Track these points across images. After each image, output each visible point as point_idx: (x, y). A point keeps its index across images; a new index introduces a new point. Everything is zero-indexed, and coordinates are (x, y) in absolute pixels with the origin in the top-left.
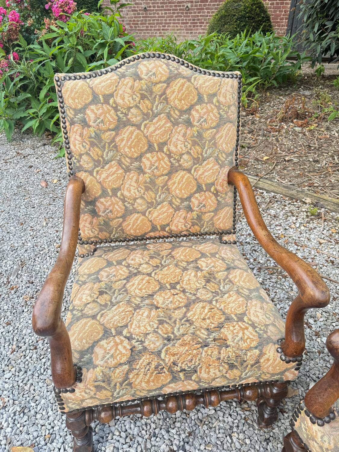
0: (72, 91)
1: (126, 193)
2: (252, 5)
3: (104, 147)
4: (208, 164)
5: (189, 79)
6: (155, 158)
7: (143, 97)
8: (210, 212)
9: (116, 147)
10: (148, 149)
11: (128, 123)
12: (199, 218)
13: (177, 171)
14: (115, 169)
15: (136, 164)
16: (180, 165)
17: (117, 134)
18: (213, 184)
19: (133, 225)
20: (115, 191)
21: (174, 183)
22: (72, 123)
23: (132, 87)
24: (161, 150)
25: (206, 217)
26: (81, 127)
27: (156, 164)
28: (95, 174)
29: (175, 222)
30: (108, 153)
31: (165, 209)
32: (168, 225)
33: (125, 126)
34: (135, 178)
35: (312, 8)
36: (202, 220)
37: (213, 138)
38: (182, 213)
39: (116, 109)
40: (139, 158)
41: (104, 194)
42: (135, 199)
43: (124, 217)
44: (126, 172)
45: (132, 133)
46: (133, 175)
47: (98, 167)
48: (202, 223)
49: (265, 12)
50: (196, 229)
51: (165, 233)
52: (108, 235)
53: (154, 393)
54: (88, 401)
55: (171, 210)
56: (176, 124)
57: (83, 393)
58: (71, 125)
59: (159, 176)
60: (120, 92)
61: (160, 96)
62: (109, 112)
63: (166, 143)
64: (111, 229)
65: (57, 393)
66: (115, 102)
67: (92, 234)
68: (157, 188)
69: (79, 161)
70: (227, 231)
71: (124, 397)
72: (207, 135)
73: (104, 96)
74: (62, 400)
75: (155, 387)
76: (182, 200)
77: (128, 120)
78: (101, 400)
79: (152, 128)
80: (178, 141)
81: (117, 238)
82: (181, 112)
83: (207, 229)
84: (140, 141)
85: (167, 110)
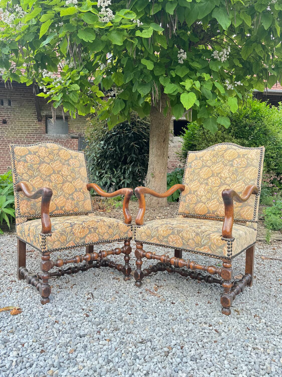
0: (19, 149)
3: (34, 171)
4: (78, 180)
5: (67, 151)
6: (56, 176)
7: (50, 154)
8: (82, 201)
9: (39, 171)
10: (53, 173)
12: (77, 204)
13: (66, 182)
14: (39, 179)
16: (67, 180)
17: (40, 166)
18: (82, 189)
21: (65, 187)
22: (19, 161)
23: (45, 150)
24: (58, 173)
25: (80, 204)
26: (24, 162)
27: (57, 179)
28: (30, 181)
29: (67, 205)
30: (36, 173)
31: (62, 199)
32: (64, 207)
33: (43, 163)
34: (48, 184)
35: (93, 165)
37: (79, 171)
38: (70, 201)
39: (39, 157)
40: (50, 176)
44: (44, 181)
45: (46, 166)
47: (31, 178)
48: (79, 206)
50: (76, 210)
51: (62, 211)
52: (35, 211)
53: (82, 241)
54: (56, 243)
55: (65, 199)
56: (63, 164)
57: (55, 237)
58: (18, 162)
59: (58, 184)
60: (40, 151)
61: (57, 154)
62: (36, 158)
63: (60, 171)
64: (36, 208)
65: (44, 236)
66: (38, 154)
67: (26, 210)
68: (58, 189)
69: (21, 177)
70: (90, 211)
71: (71, 242)
72: (76, 169)
73: (33, 152)
74: (45, 242)
75: (83, 236)
76: (70, 195)
77: (44, 161)
78: (62, 243)
79: (54, 165)
80: (65, 171)
81: (39, 214)
82: (66, 161)
83: (81, 210)
84: (49, 169)
85: (60, 159)
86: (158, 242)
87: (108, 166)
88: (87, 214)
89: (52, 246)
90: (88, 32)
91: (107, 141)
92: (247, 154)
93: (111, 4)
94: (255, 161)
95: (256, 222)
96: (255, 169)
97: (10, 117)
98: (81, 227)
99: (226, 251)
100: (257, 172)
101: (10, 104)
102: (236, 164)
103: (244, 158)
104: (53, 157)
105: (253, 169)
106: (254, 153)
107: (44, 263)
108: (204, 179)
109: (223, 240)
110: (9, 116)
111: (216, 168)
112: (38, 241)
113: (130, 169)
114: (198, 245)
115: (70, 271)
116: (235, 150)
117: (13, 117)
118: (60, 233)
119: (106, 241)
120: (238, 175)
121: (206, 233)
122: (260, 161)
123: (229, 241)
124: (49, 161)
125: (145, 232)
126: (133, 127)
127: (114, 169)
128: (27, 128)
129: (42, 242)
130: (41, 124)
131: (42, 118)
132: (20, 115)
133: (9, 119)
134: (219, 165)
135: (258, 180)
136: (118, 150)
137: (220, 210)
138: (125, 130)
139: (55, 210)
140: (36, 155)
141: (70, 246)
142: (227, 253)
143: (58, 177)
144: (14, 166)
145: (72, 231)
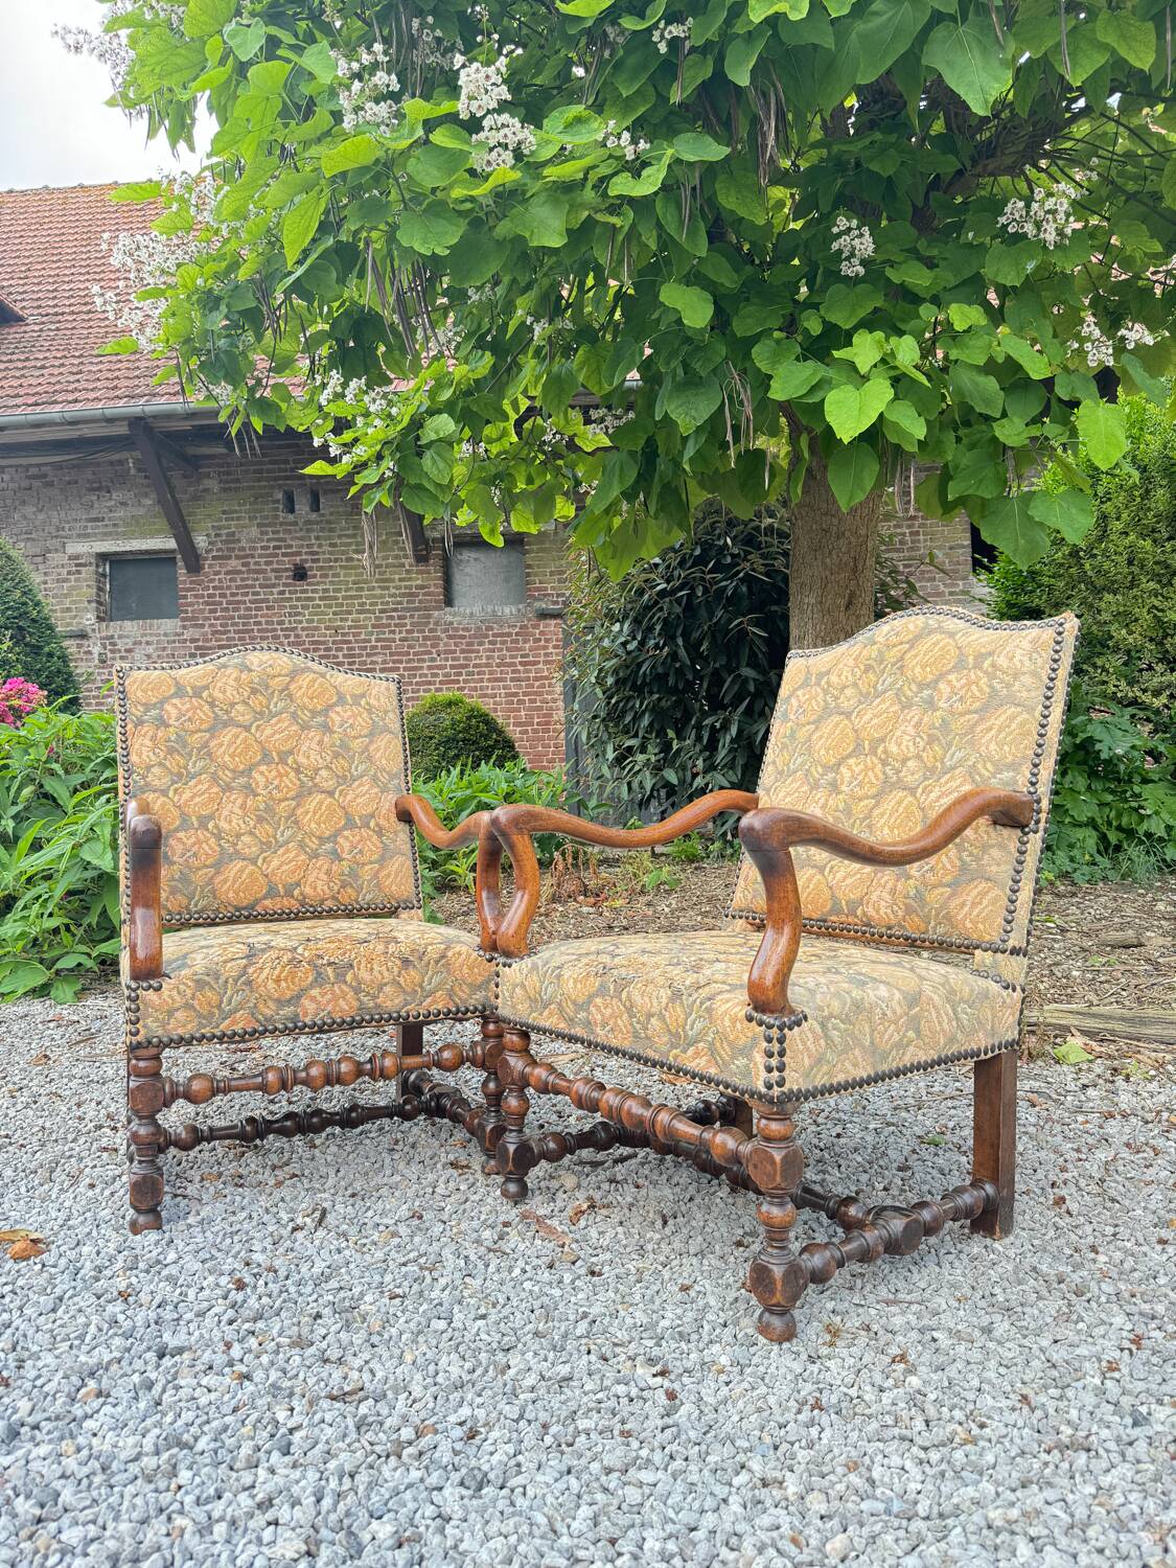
1: (224, 825)
2: (469, 718)
3: (190, 755)
4: (360, 785)
6: (274, 773)
7: (254, 691)
8: (371, 863)
9: (209, 754)
10: (262, 760)
11: (230, 723)
12: (353, 874)
13: (310, 794)
14: (206, 786)
15: (243, 780)
16: (315, 786)
17: (212, 737)
18: (373, 816)
19: (234, 882)
20: (203, 822)
21: (307, 812)
22: (140, 723)
23: (237, 679)
24: (283, 761)
25: (366, 872)
26: (155, 727)
27: (276, 782)
28: (171, 794)
29: (311, 879)
30: (195, 762)
31: (291, 855)
32: (298, 884)
33: (225, 727)
34: (240, 801)
36: (359, 877)
37: (366, 749)
38: (323, 863)
39: (212, 704)
40: (247, 772)
41: (185, 824)
42: (238, 836)
43: (218, 866)
44: (224, 791)
45: (236, 736)
46: (237, 798)
47: (177, 783)
49: (500, 732)
50: (348, 896)
51: (293, 902)
52: (186, 901)
53: (288, 1011)
54: (180, 1015)
55: (303, 857)
56: (305, 727)
57: (175, 993)
58: (136, 727)
59: (280, 801)
60: (220, 685)
61: (281, 692)
62: (201, 707)
63: (291, 752)
64: (191, 888)
65: (134, 990)
66: (211, 696)
70: (406, 902)
71: (238, 1015)
72: (356, 745)
73: (194, 688)
74: (138, 1009)
75: (289, 994)
76: (322, 840)
77: (231, 719)
78: (201, 1016)
79: (268, 731)
80: (310, 752)
81: (202, 911)
82: (314, 713)
83: (369, 897)
84: (247, 748)
85: (292, 709)
86: (562, 1026)
87: (646, 721)
89: (163, 1026)
90: (438, 215)
91: (640, 620)
92: (991, 654)
93: (509, 98)
94: (1027, 680)
95: (1015, 951)
96: (1025, 716)
97: (317, 553)
98: (286, 958)
99: (762, 1068)
100: (1034, 728)
101: (315, 507)
102: (945, 696)
103: (981, 668)
104: (265, 701)
105: (1012, 718)
106: (1026, 644)
107: (135, 1085)
108: (823, 766)
109: (750, 1019)
110: (315, 549)
111: (870, 719)
113: (734, 730)
114: (678, 1039)
115: (289, 1123)
116: (952, 635)
117: (330, 553)
119: (391, 1018)
120: (950, 745)
121: (704, 992)
122: (1052, 679)
123: (770, 1027)
124: (247, 718)
125: (523, 986)
126: (748, 553)
127: (671, 734)
128: (378, 592)
129: (127, 1010)
130: (428, 572)
131: (428, 549)
132: (350, 544)
133: (314, 561)
134: (884, 707)
135: (1036, 766)
136: (682, 652)
137: (874, 897)
138: (710, 572)
140: (201, 698)
141: (238, 1028)
142: (763, 1074)
143: (280, 775)
144: (124, 742)
145: (245, 973)
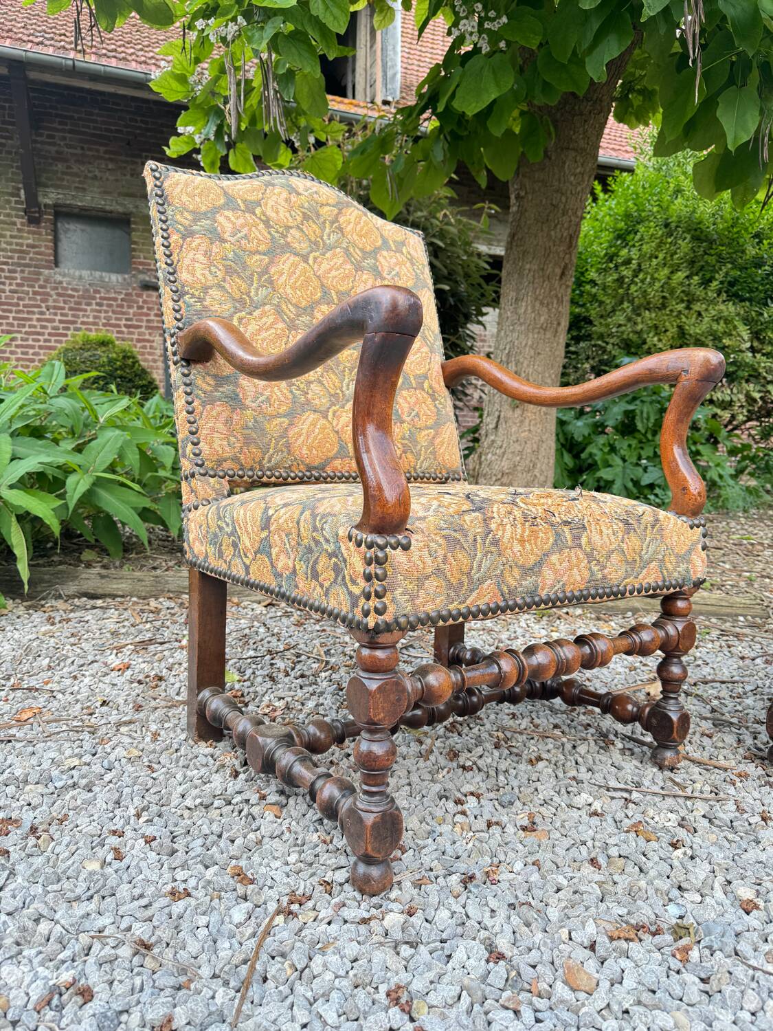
0: (186, 185)
3: (251, 279)
5: (365, 215)
7: (306, 217)
8: (427, 428)
9: (270, 282)
10: (322, 298)
11: (287, 248)
12: (413, 438)
14: (271, 319)
17: (271, 262)
19: (308, 436)
22: (188, 234)
23: (287, 201)
25: (423, 438)
26: (208, 240)
28: (235, 323)
30: (257, 289)
33: (283, 253)
36: (418, 442)
39: (267, 223)
40: (310, 310)
43: (291, 415)
44: (290, 328)
45: (295, 266)
47: (240, 311)
48: (418, 448)
50: (409, 461)
52: (260, 455)
53: (529, 582)
54: (430, 584)
56: (359, 268)
57: (425, 554)
58: (184, 238)
60: (271, 203)
61: (332, 223)
62: (256, 225)
64: (266, 440)
65: (382, 548)
66: (264, 214)
67: (228, 449)
68: (341, 368)
69: (201, 300)
70: (455, 472)
71: (485, 586)
73: (244, 201)
74: (385, 576)
75: (533, 559)
77: (288, 244)
78: (451, 586)
79: (325, 266)
81: (275, 467)
82: (365, 254)
83: (425, 465)
84: (308, 280)
85: (344, 245)
88: (444, 481)
89: (412, 600)
98: (517, 513)
104: (318, 231)
107: (373, 686)
112: (337, 570)
118: (447, 538)
119: (612, 592)
124: (303, 247)
129: (368, 578)
139: (335, 458)
140: (254, 214)
141: (482, 604)
144: (168, 256)
145: (489, 531)
